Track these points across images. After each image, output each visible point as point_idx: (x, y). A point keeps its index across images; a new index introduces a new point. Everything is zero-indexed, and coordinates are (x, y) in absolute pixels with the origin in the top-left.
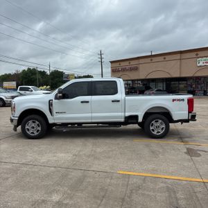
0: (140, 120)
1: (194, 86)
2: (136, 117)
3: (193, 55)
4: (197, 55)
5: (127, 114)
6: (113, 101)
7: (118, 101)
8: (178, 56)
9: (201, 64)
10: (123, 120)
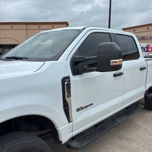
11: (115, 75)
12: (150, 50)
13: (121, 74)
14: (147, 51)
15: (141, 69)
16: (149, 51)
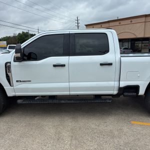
0: (142, 92)
2: (136, 88)
5: (123, 84)
6: (101, 65)
7: (110, 64)
10: (115, 92)
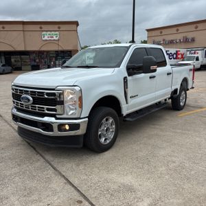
1: (37, 61)
3: (37, 27)
4: (41, 28)
5: (173, 89)
8: (20, 27)
9: (46, 38)
11: (151, 78)
12: (180, 56)
13: (154, 77)
14: (176, 58)
15: (168, 74)
16: (179, 58)
